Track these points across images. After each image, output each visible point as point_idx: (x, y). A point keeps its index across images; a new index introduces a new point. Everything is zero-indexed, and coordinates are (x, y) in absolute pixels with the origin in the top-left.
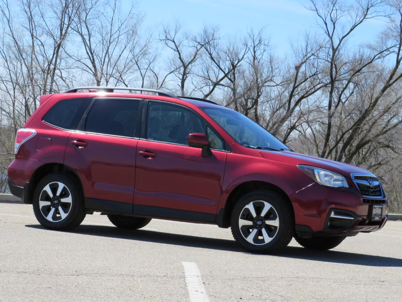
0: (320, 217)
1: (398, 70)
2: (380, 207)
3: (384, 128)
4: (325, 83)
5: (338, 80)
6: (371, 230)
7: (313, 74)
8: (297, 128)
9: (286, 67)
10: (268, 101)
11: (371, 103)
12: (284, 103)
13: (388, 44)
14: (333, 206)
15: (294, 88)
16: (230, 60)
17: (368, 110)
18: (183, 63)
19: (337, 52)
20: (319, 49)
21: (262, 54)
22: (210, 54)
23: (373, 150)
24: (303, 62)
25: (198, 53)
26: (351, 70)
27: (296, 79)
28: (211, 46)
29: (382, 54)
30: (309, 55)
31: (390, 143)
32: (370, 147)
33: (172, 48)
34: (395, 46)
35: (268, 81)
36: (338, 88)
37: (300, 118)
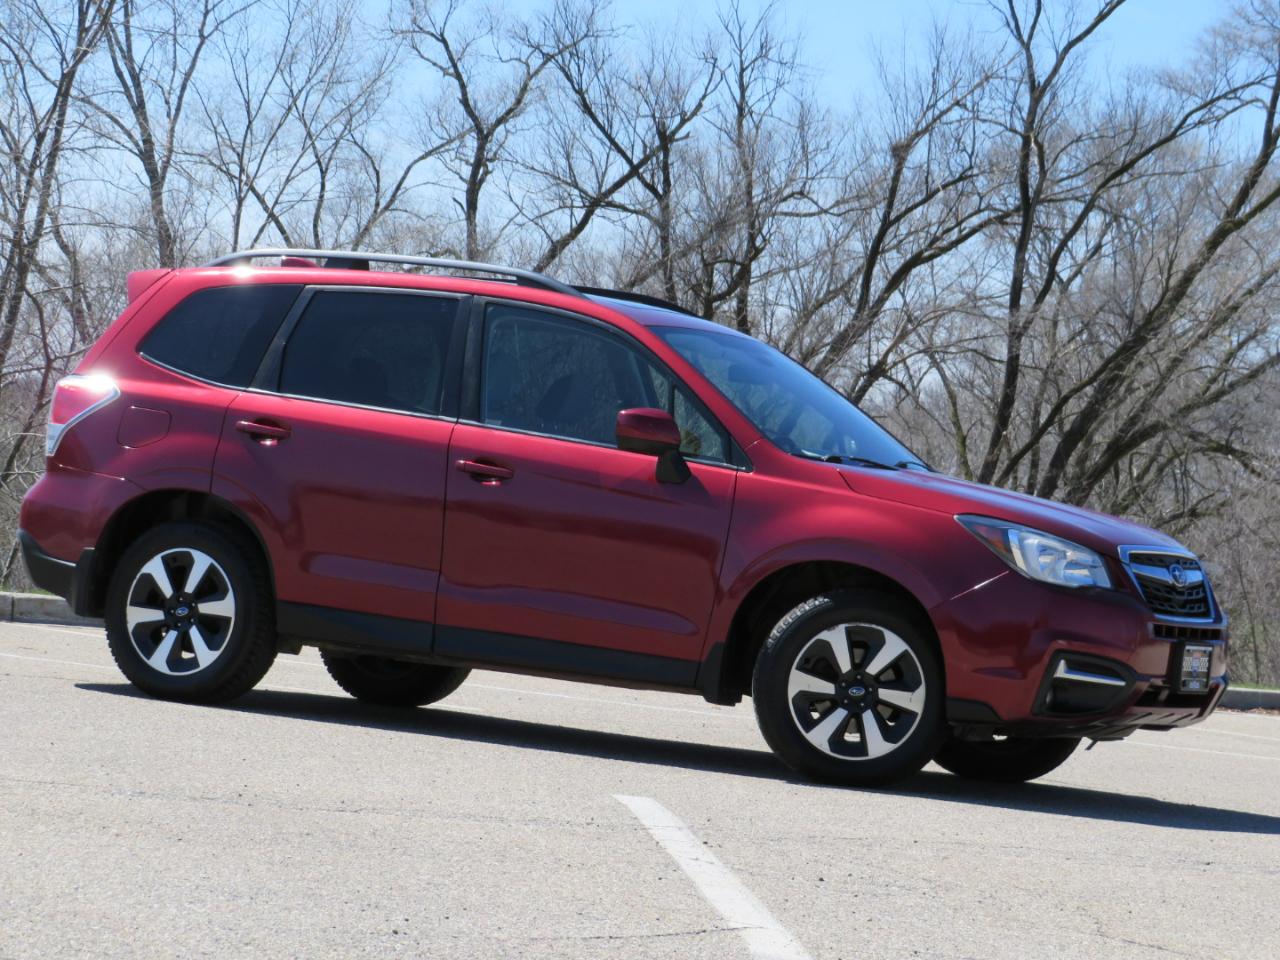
0: (1025, 676)
1: (1268, 168)
2: (1205, 652)
3: (1214, 380)
4: (1001, 211)
5: (1050, 201)
6: (1177, 723)
7: (958, 176)
8: (893, 371)
9: (858, 148)
10: (786, 270)
11: (1166, 289)
12: (846, 277)
13: (1235, 74)
14: (1062, 643)
15: (887, 223)
16: (653, 116)
17: (1156, 313)
18: (474, 118)
19: (1046, 99)
20: (980, 85)
21: (772, 95)
22: (580, 92)
23: (1170, 461)
24: (920, 129)
25: (533, 83)
26: (1098, 164)
27: (893, 191)
28: (581, 63)
29: (1214, 109)
30: (942, 105)
31: (1233, 437)
32: (1159, 448)
33: (435, 64)
34: (1259, 82)
35: (792, 195)
36: (1046, 230)
37: (903, 336)
